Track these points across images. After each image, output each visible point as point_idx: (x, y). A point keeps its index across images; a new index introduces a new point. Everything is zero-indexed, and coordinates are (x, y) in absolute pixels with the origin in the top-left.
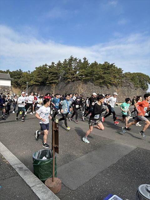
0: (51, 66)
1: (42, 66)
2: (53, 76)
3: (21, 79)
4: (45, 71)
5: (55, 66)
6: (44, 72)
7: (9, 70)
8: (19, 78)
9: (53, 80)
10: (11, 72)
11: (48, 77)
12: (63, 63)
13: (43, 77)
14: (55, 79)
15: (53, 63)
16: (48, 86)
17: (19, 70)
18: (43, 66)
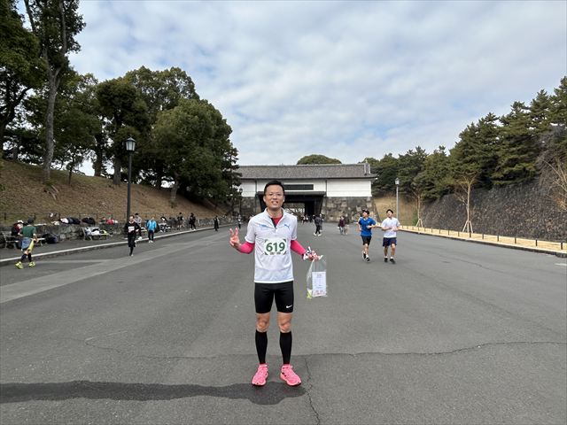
0: (510, 116)
1: (476, 123)
2: (514, 149)
3: (420, 175)
4: (487, 137)
5: (525, 111)
6: (485, 143)
7: (391, 154)
8: (416, 172)
9: (513, 162)
10: (394, 159)
11: (496, 158)
12: (554, 94)
13: (480, 159)
14: (523, 160)
15: (517, 105)
16: (501, 186)
17: (415, 151)
18: (481, 122)
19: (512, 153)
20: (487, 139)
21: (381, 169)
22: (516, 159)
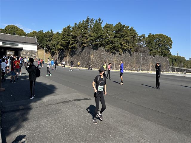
0: (74, 27)
2: (73, 39)
6: (67, 35)
7: (42, 31)
8: (50, 41)
9: (72, 44)
10: (44, 34)
11: (69, 41)
14: (75, 43)
17: (50, 31)
19: (73, 41)
20: (68, 34)
21: (39, 37)
22: (73, 43)
